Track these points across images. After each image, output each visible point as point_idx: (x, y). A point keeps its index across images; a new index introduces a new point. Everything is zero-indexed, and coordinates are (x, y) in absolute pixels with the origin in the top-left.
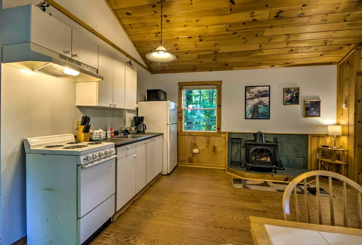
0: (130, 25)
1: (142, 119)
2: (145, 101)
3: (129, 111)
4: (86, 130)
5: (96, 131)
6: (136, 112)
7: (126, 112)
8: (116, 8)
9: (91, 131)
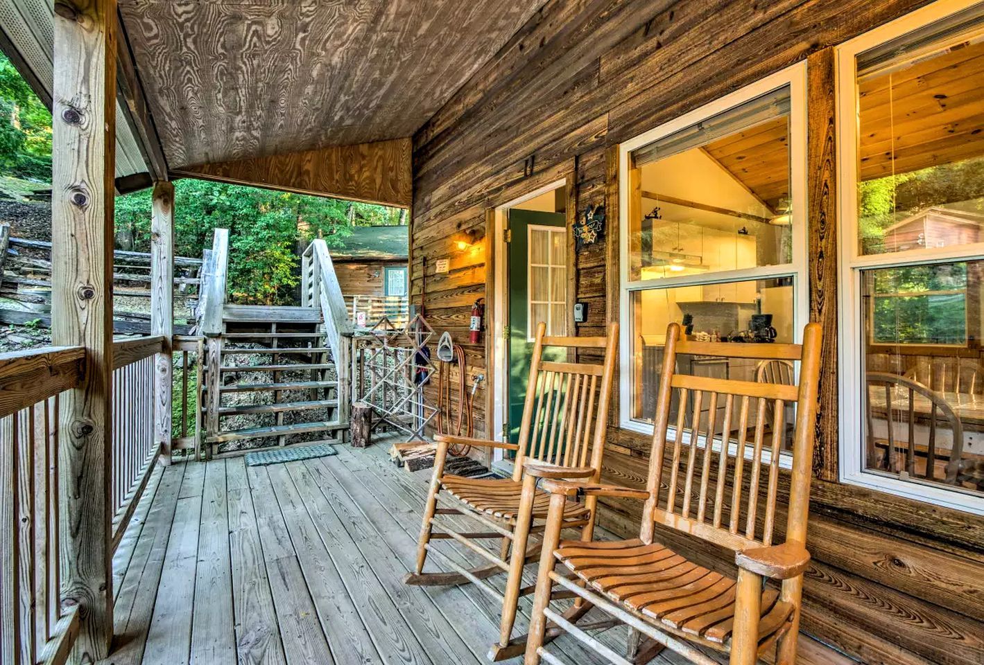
0: (744, 170)
1: (769, 318)
2: (775, 286)
3: (743, 306)
4: (689, 331)
5: (698, 334)
6: (757, 307)
7: (739, 308)
8: (722, 156)
9: (693, 333)
